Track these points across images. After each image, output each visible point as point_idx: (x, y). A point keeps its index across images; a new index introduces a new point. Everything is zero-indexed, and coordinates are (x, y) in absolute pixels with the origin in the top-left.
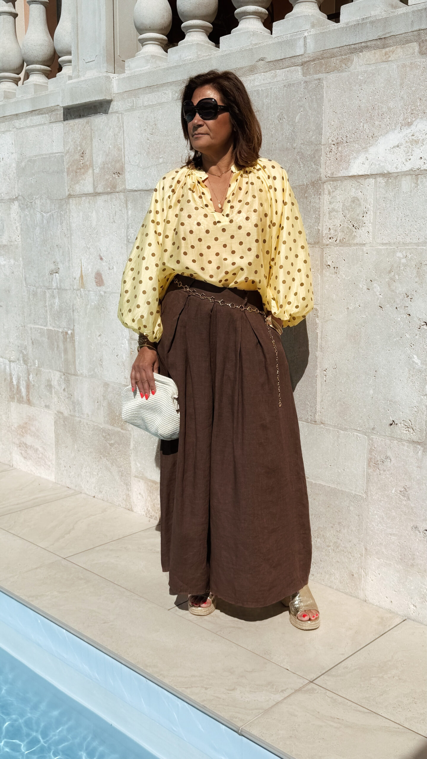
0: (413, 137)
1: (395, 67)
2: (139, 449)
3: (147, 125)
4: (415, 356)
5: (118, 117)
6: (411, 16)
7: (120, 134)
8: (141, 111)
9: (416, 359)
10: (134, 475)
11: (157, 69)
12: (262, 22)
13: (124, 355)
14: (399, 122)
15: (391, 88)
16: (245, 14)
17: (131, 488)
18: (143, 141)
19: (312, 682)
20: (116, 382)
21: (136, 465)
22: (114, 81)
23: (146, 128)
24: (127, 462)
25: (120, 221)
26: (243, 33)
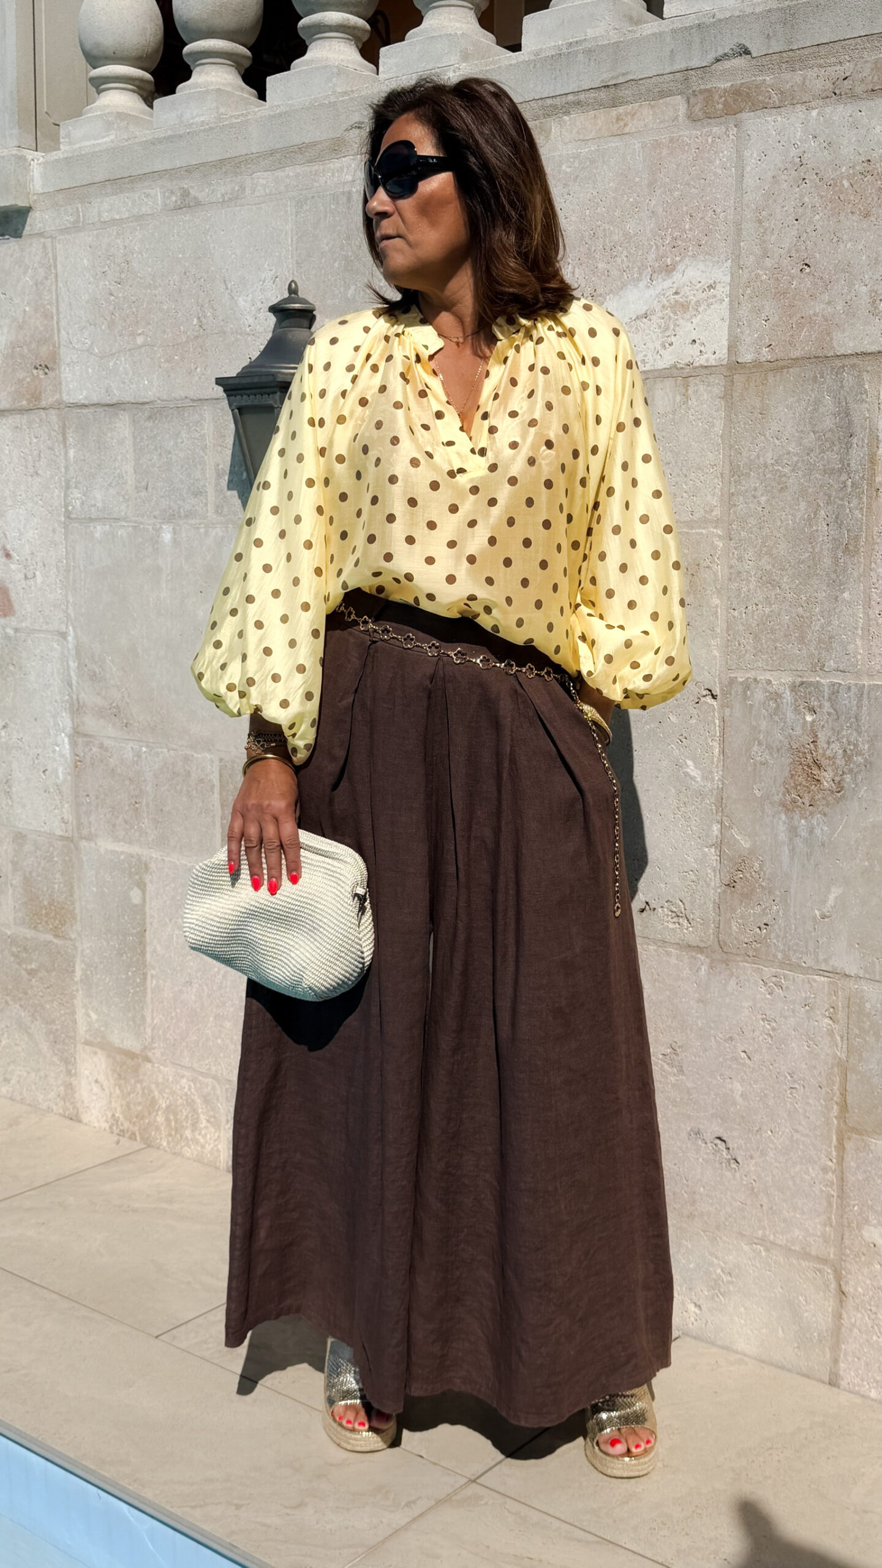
0: (676, 297)
1: (638, 146)
2: (95, 980)
3: (108, 262)
4: (690, 763)
5: (44, 247)
6: (668, 39)
7: (49, 281)
8: (95, 232)
9: (691, 768)
10: (83, 1041)
11: (130, 142)
12: (357, 46)
13: (60, 770)
14: (648, 264)
15: (630, 191)
16: (321, 29)
17: (76, 1069)
18: (99, 297)
19: (474, 1481)
20: (42, 830)
21: (89, 1016)
22: (36, 166)
23: (107, 268)
24: (67, 1011)
25: (49, 473)
26: (316, 68)
